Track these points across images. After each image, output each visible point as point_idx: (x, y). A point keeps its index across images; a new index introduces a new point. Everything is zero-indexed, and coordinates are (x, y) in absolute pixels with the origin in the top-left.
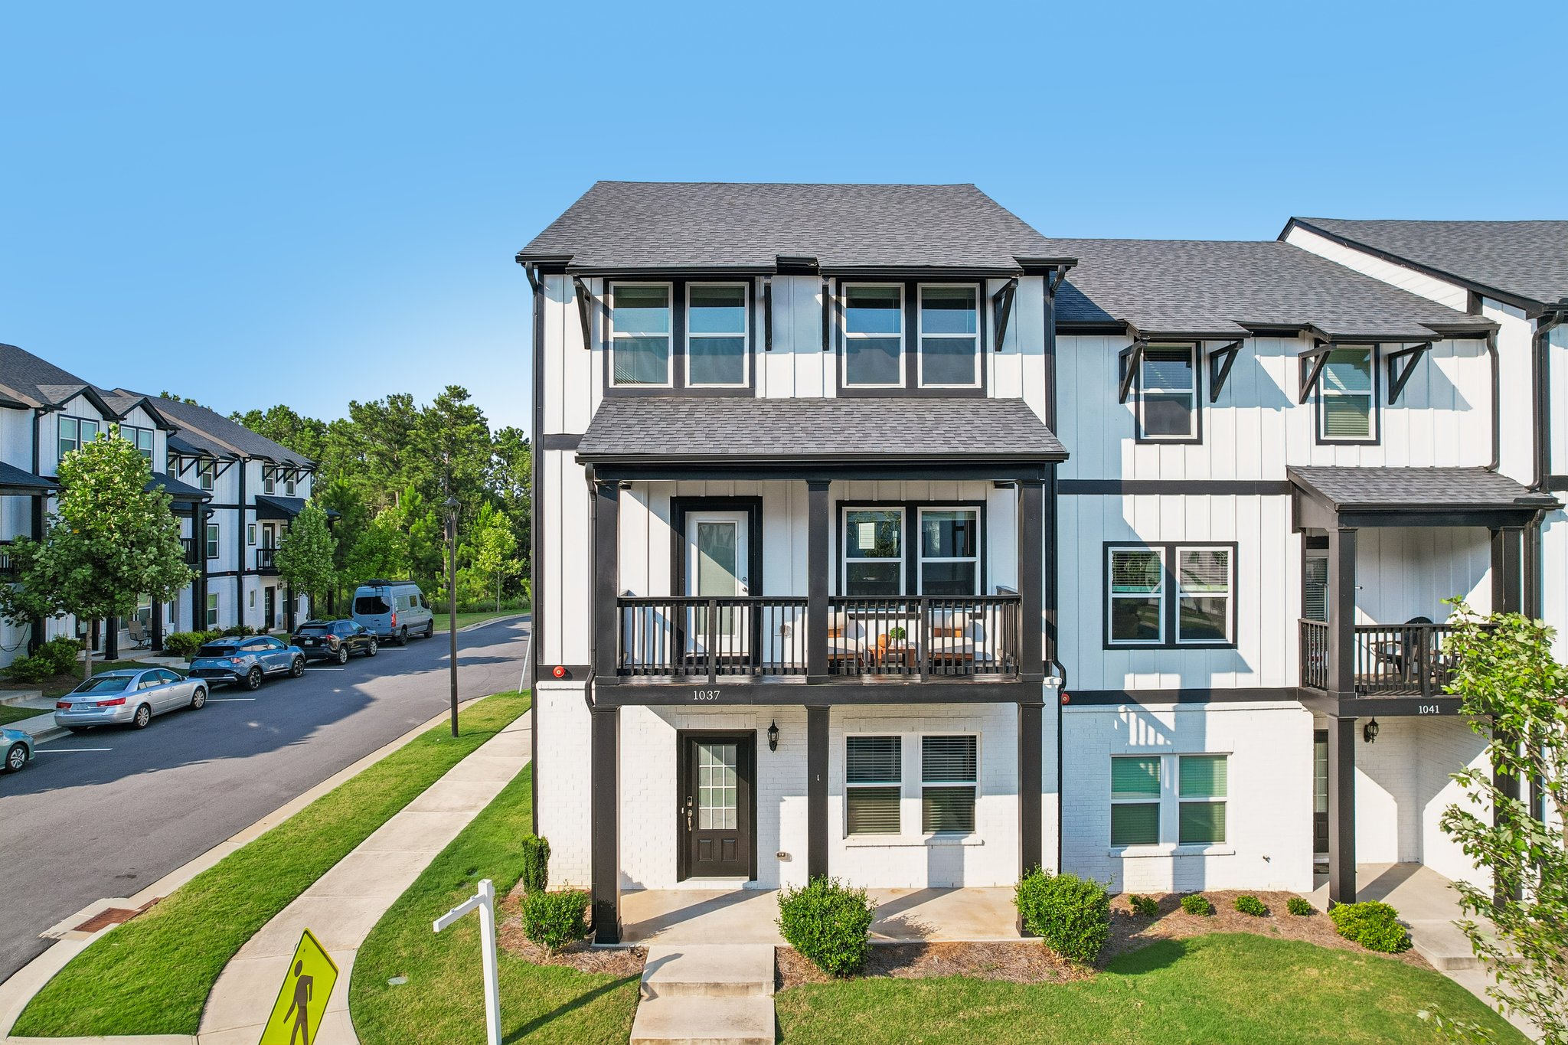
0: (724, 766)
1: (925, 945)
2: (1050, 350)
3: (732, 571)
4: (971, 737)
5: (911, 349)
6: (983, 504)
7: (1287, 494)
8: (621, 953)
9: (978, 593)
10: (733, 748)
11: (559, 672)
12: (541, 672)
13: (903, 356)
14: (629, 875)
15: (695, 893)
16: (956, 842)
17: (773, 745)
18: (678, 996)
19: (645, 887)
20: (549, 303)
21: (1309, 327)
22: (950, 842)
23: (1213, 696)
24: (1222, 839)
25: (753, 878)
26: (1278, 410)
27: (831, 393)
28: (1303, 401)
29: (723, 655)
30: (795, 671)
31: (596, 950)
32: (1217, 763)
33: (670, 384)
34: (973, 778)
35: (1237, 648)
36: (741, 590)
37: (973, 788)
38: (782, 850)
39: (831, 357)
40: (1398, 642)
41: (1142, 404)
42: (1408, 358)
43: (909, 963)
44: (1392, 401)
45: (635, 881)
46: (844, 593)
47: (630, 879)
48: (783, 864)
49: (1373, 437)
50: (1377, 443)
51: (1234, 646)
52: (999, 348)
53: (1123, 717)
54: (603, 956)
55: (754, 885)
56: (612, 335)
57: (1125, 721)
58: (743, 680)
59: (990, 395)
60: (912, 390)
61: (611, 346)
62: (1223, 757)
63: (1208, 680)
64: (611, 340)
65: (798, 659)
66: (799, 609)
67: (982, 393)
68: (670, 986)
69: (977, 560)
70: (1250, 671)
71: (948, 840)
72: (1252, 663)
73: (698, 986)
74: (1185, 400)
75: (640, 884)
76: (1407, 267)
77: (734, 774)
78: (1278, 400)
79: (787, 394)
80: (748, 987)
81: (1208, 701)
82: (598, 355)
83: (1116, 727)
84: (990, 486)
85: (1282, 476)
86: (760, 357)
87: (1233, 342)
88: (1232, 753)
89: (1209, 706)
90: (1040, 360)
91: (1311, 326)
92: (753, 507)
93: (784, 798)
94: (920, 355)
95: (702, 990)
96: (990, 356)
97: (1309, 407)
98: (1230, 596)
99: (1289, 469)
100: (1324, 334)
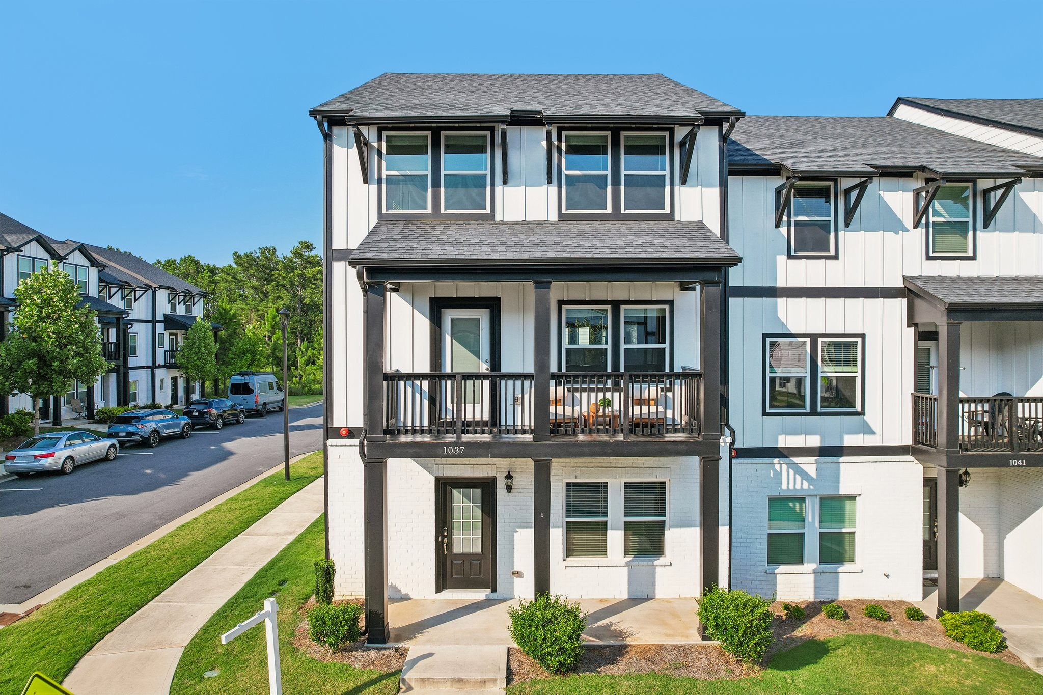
0: (471, 505)
1: (626, 646)
2: (723, 185)
3: (477, 354)
4: (661, 483)
5: (616, 183)
6: (671, 303)
7: (903, 297)
8: (387, 652)
9: (667, 370)
10: (478, 491)
11: (344, 432)
12: (331, 433)
13: (609, 189)
14: (399, 588)
15: (449, 602)
16: (650, 563)
17: (509, 489)
18: (429, 689)
19: (412, 597)
20: (336, 148)
21: (923, 169)
22: (645, 563)
23: (845, 451)
24: (852, 560)
25: (494, 590)
26: (897, 233)
27: (554, 217)
28: (916, 226)
29: (467, 419)
30: (524, 432)
31: (368, 649)
32: (848, 502)
33: (429, 211)
34: (663, 514)
35: (864, 415)
36: (484, 368)
37: (663, 522)
38: (516, 569)
39: (554, 189)
40: (986, 412)
41: (793, 228)
42: (999, 193)
43: (613, 662)
44: (986, 226)
45: (403, 592)
46: (564, 370)
47: (400, 591)
48: (517, 580)
49: (970, 254)
50: (974, 258)
51: (862, 413)
52: (684, 182)
53: (777, 467)
54: (373, 654)
55: (494, 595)
56: (385, 173)
57: (779, 471)
58: (486, 438)
59: (677, 218)
60: (616, 215)
61: (384, 181)
62: (853, 498)
63: (842, 439)
64: (384, 176)
65: (527, 423)
66: (527, 383)
67: (670, 217)
68: (423, 680)
69: (667, 346)
70: (874, 433)
71: (643, 561)
72: (875, 426)
73: (445, 681)
74: (825, 226)
75: (407, 595)
76: (994, 126)
77: (479, 512)
78: (896, 226)
79: (520, 218)
80: (485, 682)
81: (842, 455)
82: (374, 188)
83: (772, 475)
84: (677, 289)
85: (900, 284)
86: (499, 189)
87: (863, 179)
88: (860, 495)
89: (842, 459)
90: (716, 191)
91: (925, 167)
92: (493, 305)
93: (518, 529)
94: (622, 188)
95: (449, 684)
96: (677, 188)
97: (921, 231)
98: (859, 375)
99: (905, 278)
100: (936, 172)
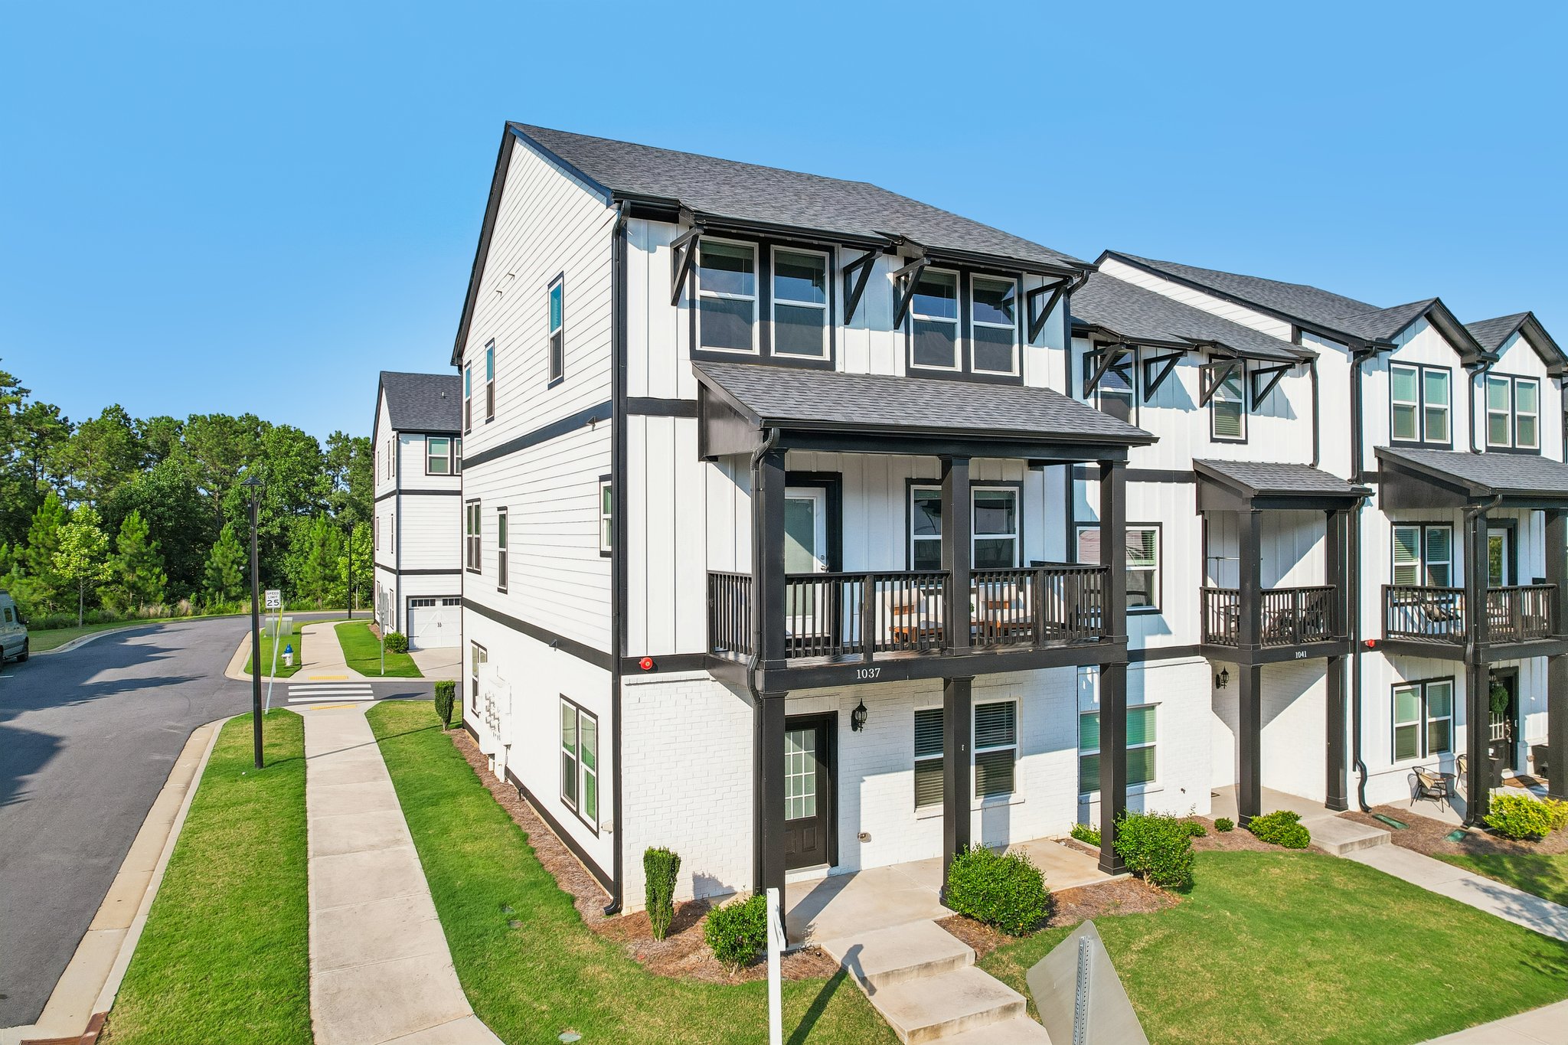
0: (803, 752)
2: (1068, 347)
3: (811, 551)
5: (966, 335)
6: (1020, 484)
7: (1193, 482)
10: (812, 732)
11: (648, 664)
12: (625, 666)
13: (958, 342)
14: (720, 880)
16: (1005, 802)
17: (856, 724)
19: (736, 890)
20: (631, 249)
21: (1214, 344)
22: (996, 804)
23: (1146, 655)
24: (1152, 779)
25: (834, 863)
26: (1187, 412)
27: (901, 372)
28: (1202, 405)
29: (807, 636)
30: (854, 650)
32: (1147, 712)
33: (756, 351)
34: (1013, 742)
35: (1161, 613)
36: (819, 566)
37: (1012, 751)
38: (863, 831)
39: (900, 336)
41: (1099, 400)
42: (1272, 374)
44: (1257, 409)
45: (725, 885)
46: (912, 569)
47: (720, 884)
48: (864, 846)
49: (1244, 438)
50: (1246, 442)
51: (1159, 612)
52: (1031, 341)
53: (1089, 677)
55: (836, 870)
56: (699, 293)
57: (1091, 681)
58: (821, 661)
61: (698, 304)
62: (1152, 707)
63: (1143, 642)
64: (698, 298)
65: (856, 639)
69: (1016, 536)
70: (1169, 633)
71: (996, 801)
72: (1171, 627)
74: (1126, 399)
75: (730, 887)
77: (814, 760)
78: (1186, 405)
79: (863, 371)
81: (1143, 659)
82: (685, 313)
83: (1084, 687)
84: (1026, 467)
85: (1190, 468)
86: (840, 330)
87: (1175, 352)
88: (1160, 703)
89: (1147, 663)
90: (1062, 353)
91: (1217, 343)
92: (832, 484)
93: (865, 778)
96: (1025, 347)
97: (1206, 409)
98: (1157, 567)
99: (1195, 461)
100: (1234, 350)
